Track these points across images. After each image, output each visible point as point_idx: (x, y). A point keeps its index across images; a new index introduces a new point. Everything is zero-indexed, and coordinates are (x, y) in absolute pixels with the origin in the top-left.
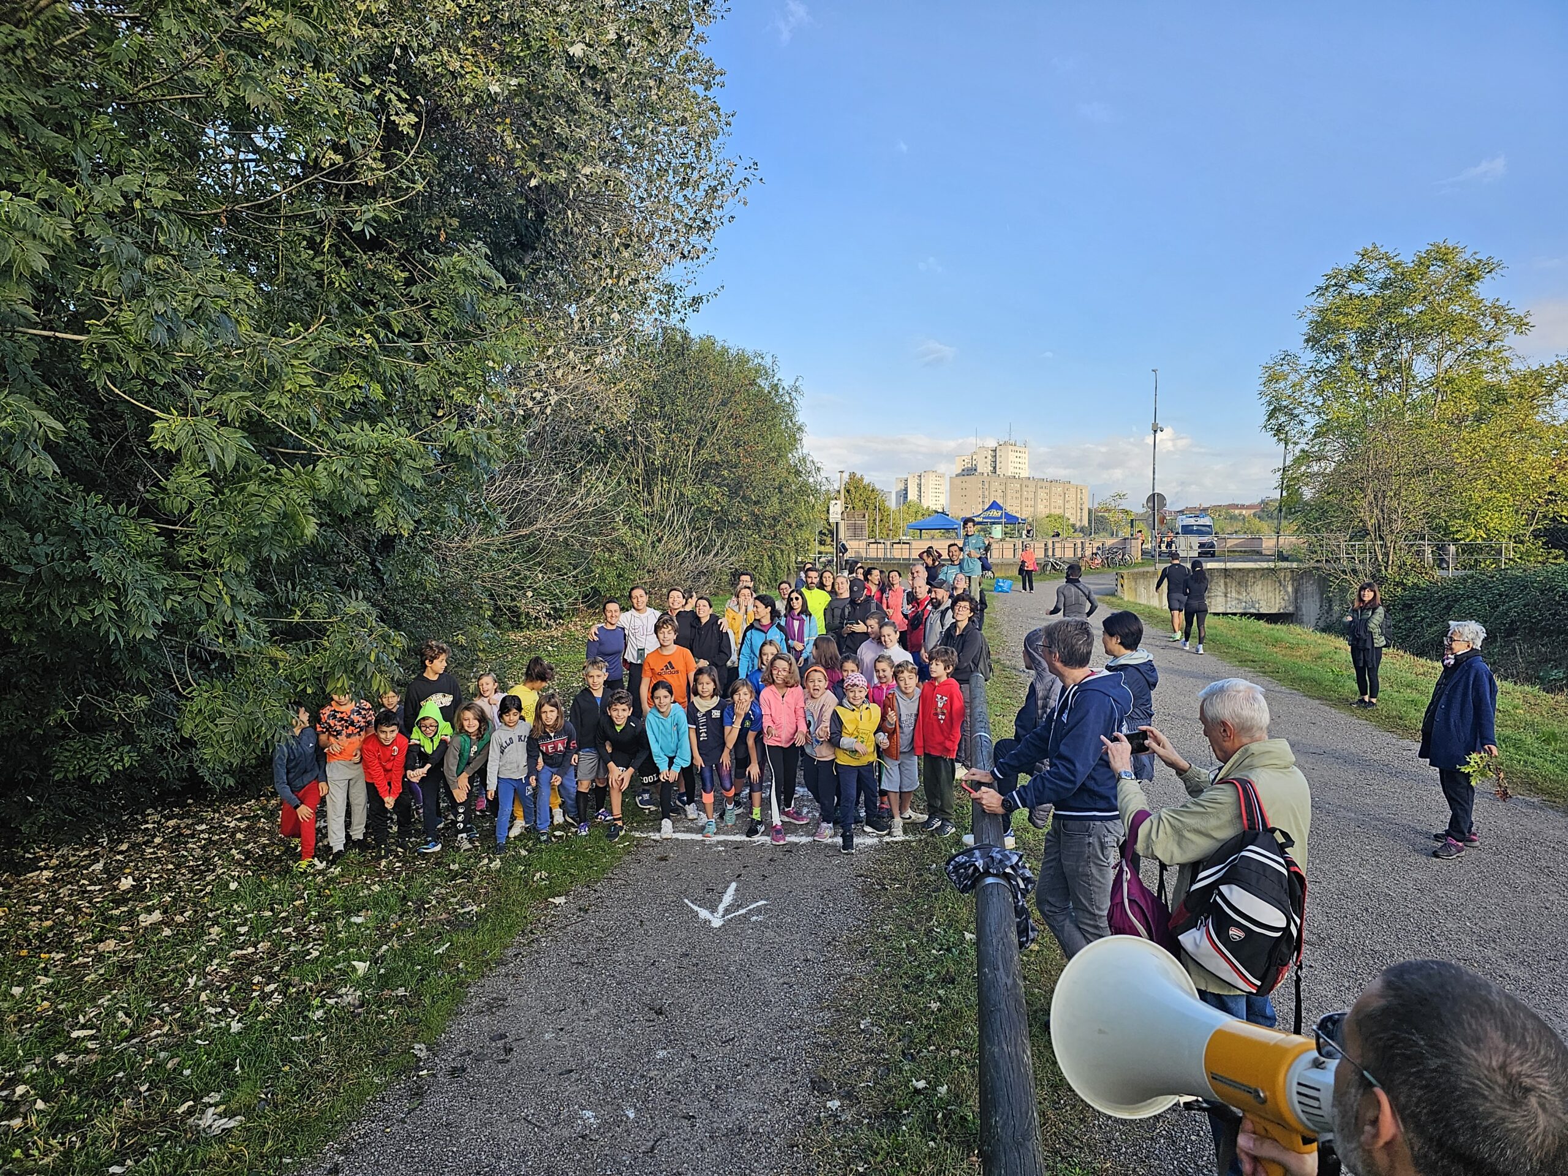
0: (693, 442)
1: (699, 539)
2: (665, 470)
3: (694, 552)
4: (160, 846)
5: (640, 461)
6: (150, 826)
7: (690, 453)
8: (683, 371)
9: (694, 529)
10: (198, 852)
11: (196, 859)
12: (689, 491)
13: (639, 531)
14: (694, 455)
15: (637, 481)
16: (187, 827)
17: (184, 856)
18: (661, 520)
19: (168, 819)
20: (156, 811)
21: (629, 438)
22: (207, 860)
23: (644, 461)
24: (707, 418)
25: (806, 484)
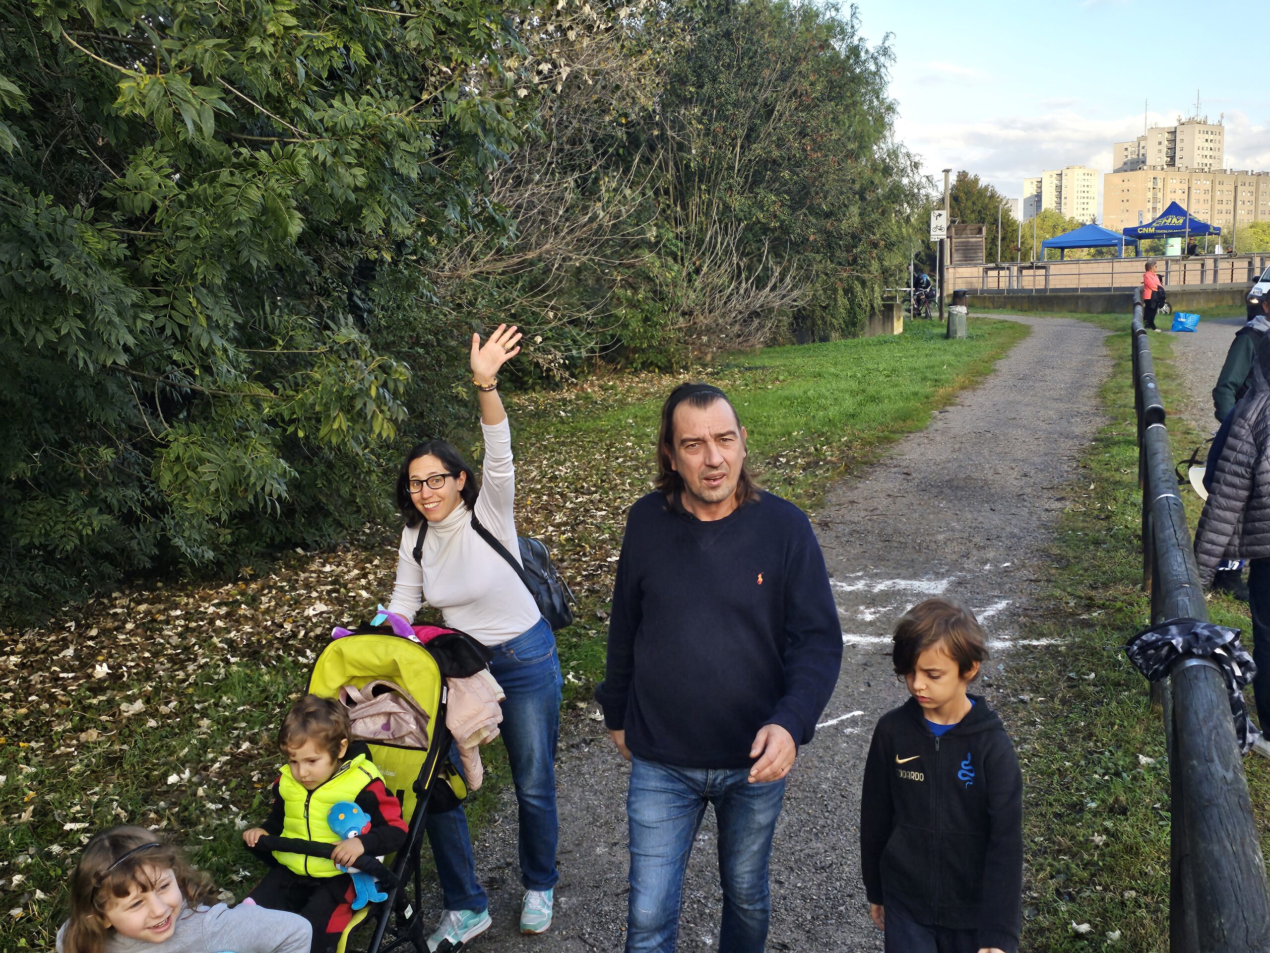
0: (741, 132)
1: (750, 269)
2: (703, 175)
3: (744, 285)
4: (132, 633)
5: (671, 164)
6: (119, 611)
7: (738, 149)
8: (727, 34)
9: (743, 254)
10: (175, 640)
11: (175, 648)
12: (737, 202)
13: (670, 261)
14: (742, 153)
15: (667, 192)
16: (159, 612)
17: (161, 644)
18: (700, 243)
19: (139, 603)
20: (123, 593)
21: (656, 133)
22: (187, 649)
23: (676, 164)
24: (761, 99)
25: (897, 187)
